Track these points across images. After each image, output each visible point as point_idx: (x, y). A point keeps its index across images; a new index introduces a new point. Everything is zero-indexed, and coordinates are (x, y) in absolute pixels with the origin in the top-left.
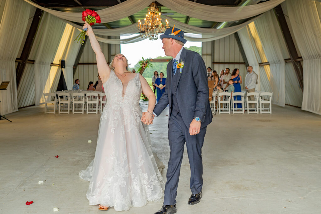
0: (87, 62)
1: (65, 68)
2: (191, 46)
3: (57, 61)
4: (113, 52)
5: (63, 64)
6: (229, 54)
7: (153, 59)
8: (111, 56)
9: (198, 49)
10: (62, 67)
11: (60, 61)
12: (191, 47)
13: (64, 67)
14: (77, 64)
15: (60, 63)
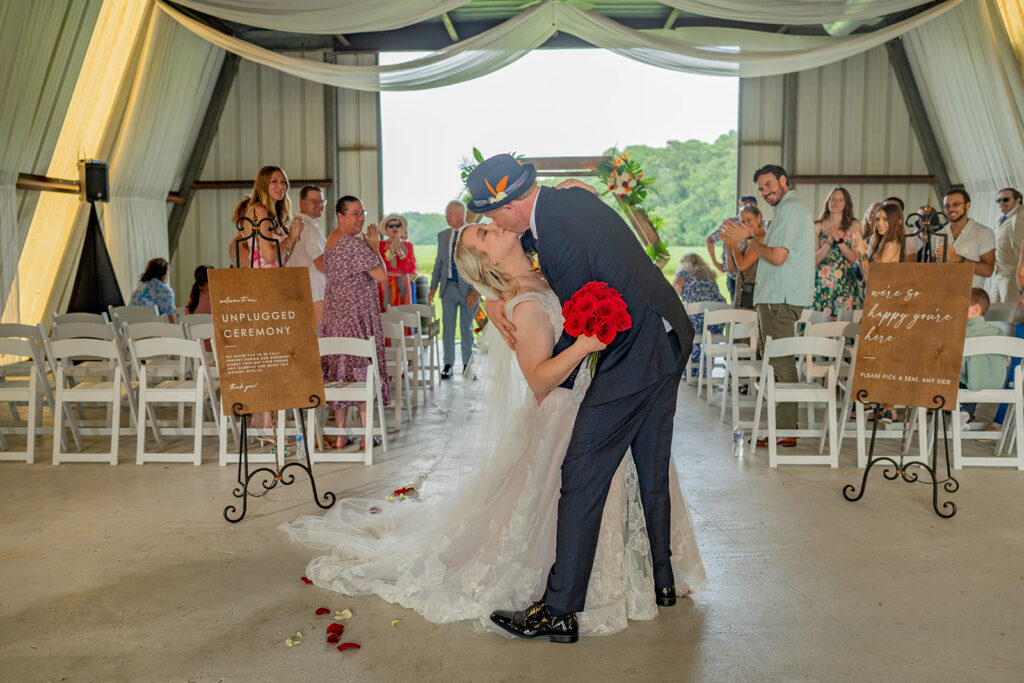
0: (234, 178)
1: (105, 198)
2: (632, 144)
3: (65, 165)
4: (347, 134)
5: (95, 181)
6: (864, 140)
7: (523, 160)
8: (339, 149)
9: (653, 153)
10: (91, 197)
11: (83, 164)
12: (629, 148)
13: (99, 195)
14: (192, 188)
15: (81, 175)
